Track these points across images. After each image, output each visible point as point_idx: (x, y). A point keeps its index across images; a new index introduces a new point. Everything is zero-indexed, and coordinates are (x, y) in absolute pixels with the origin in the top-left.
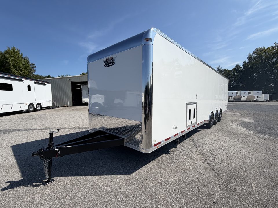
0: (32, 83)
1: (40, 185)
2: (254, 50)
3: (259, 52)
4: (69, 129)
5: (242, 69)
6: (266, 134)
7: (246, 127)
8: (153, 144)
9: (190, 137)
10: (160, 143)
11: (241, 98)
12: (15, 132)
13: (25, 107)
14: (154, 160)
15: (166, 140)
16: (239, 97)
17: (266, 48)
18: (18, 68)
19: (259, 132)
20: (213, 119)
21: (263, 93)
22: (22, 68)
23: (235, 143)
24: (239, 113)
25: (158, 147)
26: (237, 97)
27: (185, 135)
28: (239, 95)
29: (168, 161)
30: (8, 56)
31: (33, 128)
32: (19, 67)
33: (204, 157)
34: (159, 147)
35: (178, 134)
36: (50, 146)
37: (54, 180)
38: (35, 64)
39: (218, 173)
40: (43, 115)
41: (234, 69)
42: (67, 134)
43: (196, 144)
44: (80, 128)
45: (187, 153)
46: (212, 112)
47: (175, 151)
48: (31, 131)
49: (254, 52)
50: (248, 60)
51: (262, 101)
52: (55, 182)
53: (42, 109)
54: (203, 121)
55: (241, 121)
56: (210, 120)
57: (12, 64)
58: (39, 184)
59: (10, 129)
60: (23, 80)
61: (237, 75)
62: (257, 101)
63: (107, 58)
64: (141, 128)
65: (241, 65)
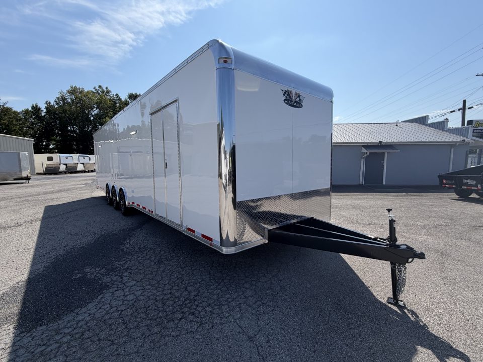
1: (408, 310)
50: (55, 100)
65: (43, 107)
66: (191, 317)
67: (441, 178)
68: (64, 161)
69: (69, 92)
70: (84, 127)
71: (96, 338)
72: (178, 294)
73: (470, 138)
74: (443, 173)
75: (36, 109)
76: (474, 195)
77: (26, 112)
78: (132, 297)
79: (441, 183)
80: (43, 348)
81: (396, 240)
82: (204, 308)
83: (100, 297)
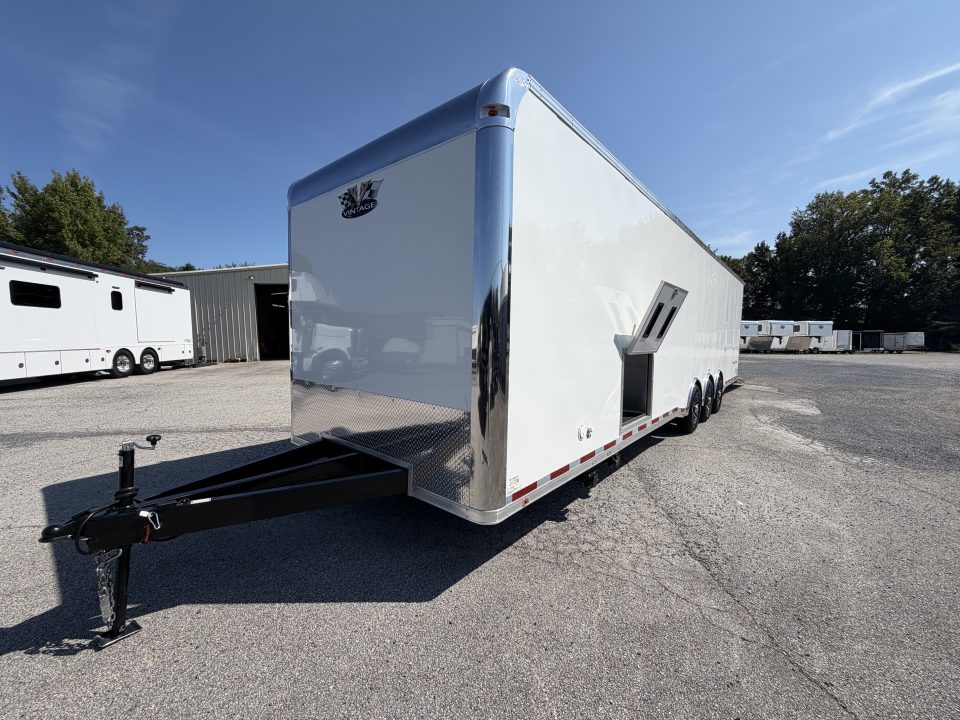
0: (126, 285)
2: (812, 199)
3: (824, 205)
4: (235, 434)
5: (773, 255)
6: (868, 453)
7: (799, 431)
8: (510, 490)
9: (630, 463)
10: (534, 486)
11: (771, 342)
12: (50, 443)
13: (103, 359)
14: (511, 544)
15: (554, 475)
16: (766, 339)
17: (845, 195)
18: (88, 239)
19: (842, 446)
20: (700, 403)
21: (835, 327)
22: (100, 238)
23: (777, 484)
24: (772, 386)
25: (526, 502)
26: (761, 340)
27: (615, 456)
28: (764, 332)
29: (560, 547)
30: (54, 201)
31: (115, 427)
32: (92, 237)
33: (682, 535)
34: (530, 502)
35: (592, 454)
36: (122, 499)
37: (138, 627)
38: (144, 229)
39: (737, 593)
40: (159, 385)
41: (751, 255)
42: (224, 449)
43: (650, 487)
44: (272, 430)
45: (622, 518)
46: (698, 383)
47: (583, 511)
48: (106, 438)
49: (809, 206)
50: (790, 228)
51: (832, 353)
52: (143, 634)
53: (159, 366)
54: (669, 409)
55: (780, 410)
56: (691, 408)
57: (69, 225)
58: (79, 645)
59: (35, 430)
60: (95, 273)
61: (759, 274)
62: (816, 351)
63: (351, 186)
64: (469, 432)
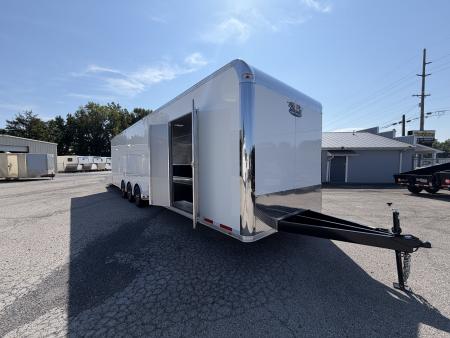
1: (416, 295)
65: (65, 118)
66: (222, 302)
67: (396, 177)
68: (81, 161)
69: (87, 107)
70: (98, 134)
71: (139, 323)
72: (203, 279)
73: (415, 145)
74: (397, 173)
75: (59, 120)
76: (424, 192)
77: (51, 122)
78: (162, 282)
79: (397, 181)
80: (93, 331)
81: (400, 230)
82: (231, 292)
83: (134, 281)
